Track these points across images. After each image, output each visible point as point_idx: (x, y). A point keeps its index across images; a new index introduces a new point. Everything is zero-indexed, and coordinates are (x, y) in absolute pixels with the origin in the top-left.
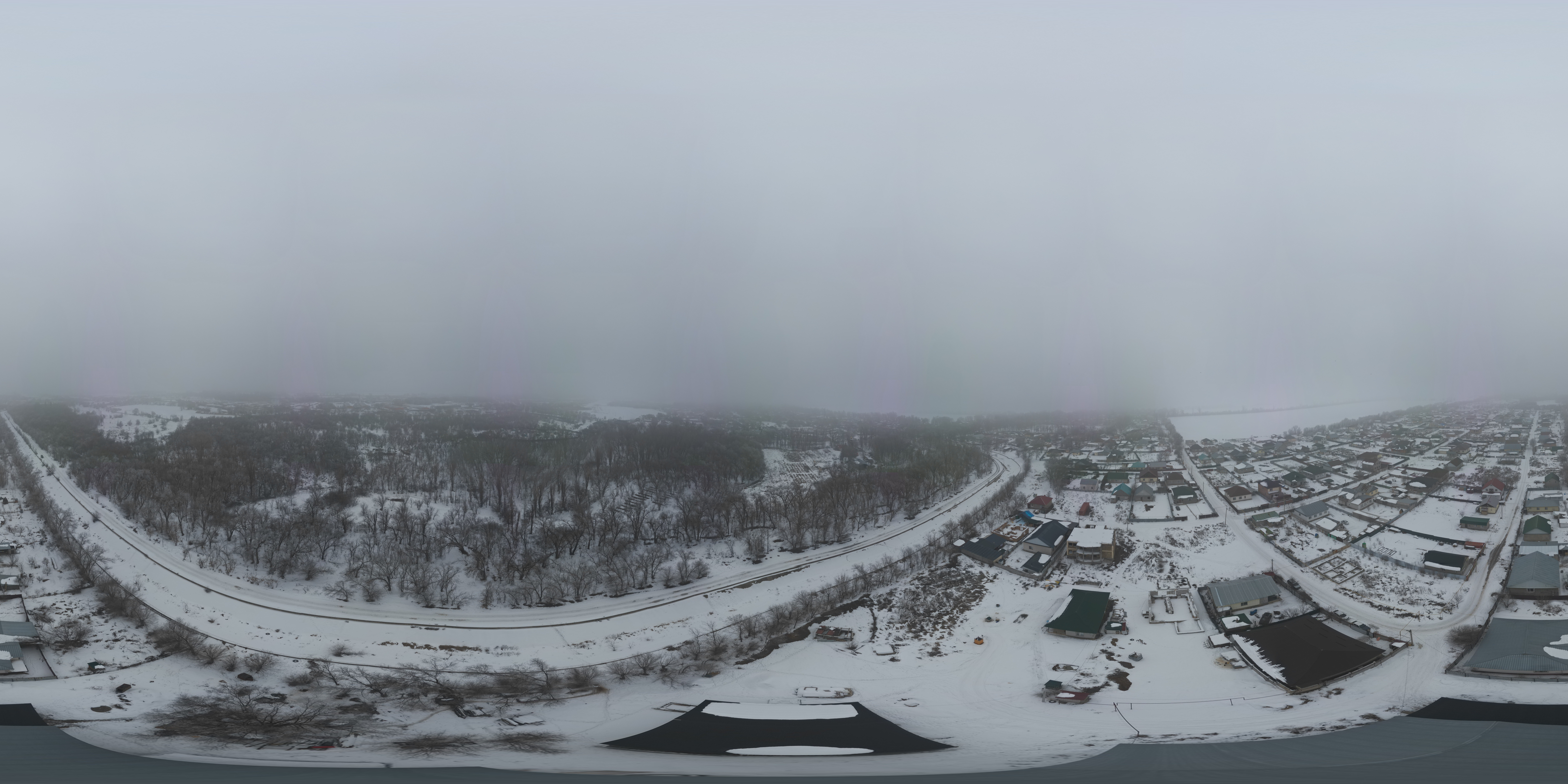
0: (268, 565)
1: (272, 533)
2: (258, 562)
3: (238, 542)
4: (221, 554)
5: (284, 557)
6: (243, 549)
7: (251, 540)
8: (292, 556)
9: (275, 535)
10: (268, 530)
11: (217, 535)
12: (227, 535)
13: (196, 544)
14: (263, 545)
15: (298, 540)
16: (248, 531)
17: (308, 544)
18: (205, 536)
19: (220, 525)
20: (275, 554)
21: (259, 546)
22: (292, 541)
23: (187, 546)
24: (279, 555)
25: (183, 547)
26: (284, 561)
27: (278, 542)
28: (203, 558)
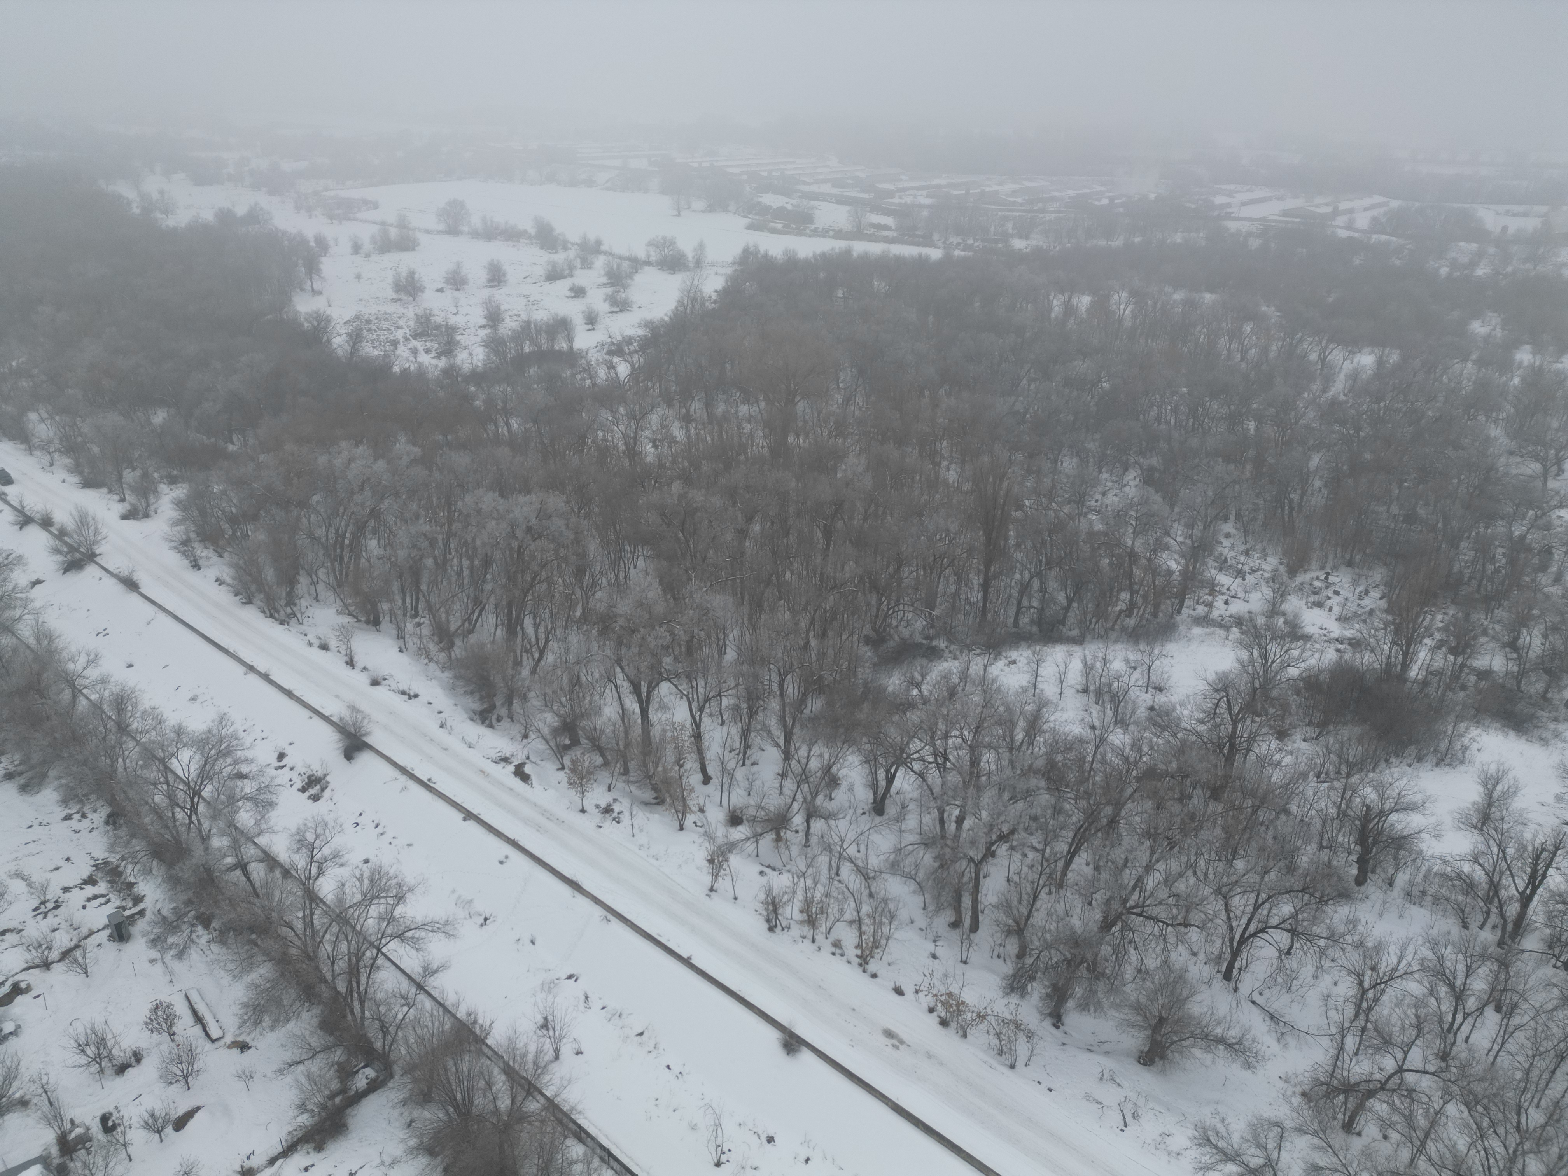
0: (1012, 947)
1: (1045, 798)
2: (975, 927)
3: (911, 822)
4: (846, 870)
5: (1076, 921)
6: (927, 859)
7: (960, 821)
8: (1106, 925)
9: (1057, 811)
10: (1033, 782)
11: (833, 782)
12: (874, 785)
13: (754, 820)
14: (1002, 850)
15: (1143, 856)
16: (953, 778)
17: (1181, 887)
18: (789, 785)
19: (850, 741)
20: (1045, 901)
21: (990, 853)
22: (1118, 854)
23: (721, 832)
24: (1060, 908)
25: (709, 836)
26: (1075, 941)
27: (1062, 847)
28: (781, 882)
